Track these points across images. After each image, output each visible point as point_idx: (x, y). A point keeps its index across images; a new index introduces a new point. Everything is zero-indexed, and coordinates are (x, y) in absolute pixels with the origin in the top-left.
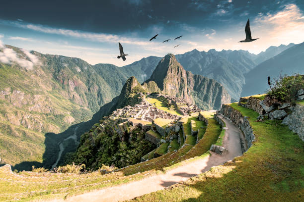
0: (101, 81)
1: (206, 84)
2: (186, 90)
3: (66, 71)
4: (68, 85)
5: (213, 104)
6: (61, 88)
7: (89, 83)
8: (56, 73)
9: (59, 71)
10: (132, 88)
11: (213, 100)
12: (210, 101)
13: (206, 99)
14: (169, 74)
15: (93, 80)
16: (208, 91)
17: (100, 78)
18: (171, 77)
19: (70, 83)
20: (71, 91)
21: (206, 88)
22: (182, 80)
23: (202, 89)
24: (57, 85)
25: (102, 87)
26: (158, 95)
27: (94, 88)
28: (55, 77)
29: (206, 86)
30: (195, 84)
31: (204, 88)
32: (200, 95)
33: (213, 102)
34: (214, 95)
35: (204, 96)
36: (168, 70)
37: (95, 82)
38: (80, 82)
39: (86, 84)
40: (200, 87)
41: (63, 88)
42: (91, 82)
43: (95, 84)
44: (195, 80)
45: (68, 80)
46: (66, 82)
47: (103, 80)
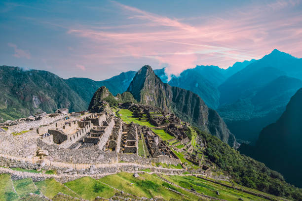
0: (74, 96)
1: (184, 95)
2: (165, 102)
3: (29, 86)
4: (31, 101)
5: (193, 115)
6: (21, 105)
7: (59, 98)
8: (16, 88)
9: (19, 85)
10: (101, 99)
11: (192, 110)
12: (189, 112)
13: (185, 110)
14: (146, 85)
15: (65, 95)
16: (186, 102)
17: (73, 92)
18: (149, 88)
19: (34, 99)
20: (35, 108)
21: (184, 99)
22: (160, 91)
23: (180, 100)
24: (16, 102)
25: (76, 102)
26: (130, 105)
27: (65, 104)
28: (13, 92)
29: (184, 98)
30: (173, 96)
31: (182, 100)
32: (179, 106)
33: (192, 113)
34: (192, 106)
35: (183, 107)
36: (144, 81)
37: (68, 97)
38: (48, 97)
39: (55, 100)
40: (178, 98)
41: (23, 105)
42: (61, 97)
43: (67, 99)
44: (173, 92)
45: (32, 95)
46: (28, 98)
47: (77, 95)
